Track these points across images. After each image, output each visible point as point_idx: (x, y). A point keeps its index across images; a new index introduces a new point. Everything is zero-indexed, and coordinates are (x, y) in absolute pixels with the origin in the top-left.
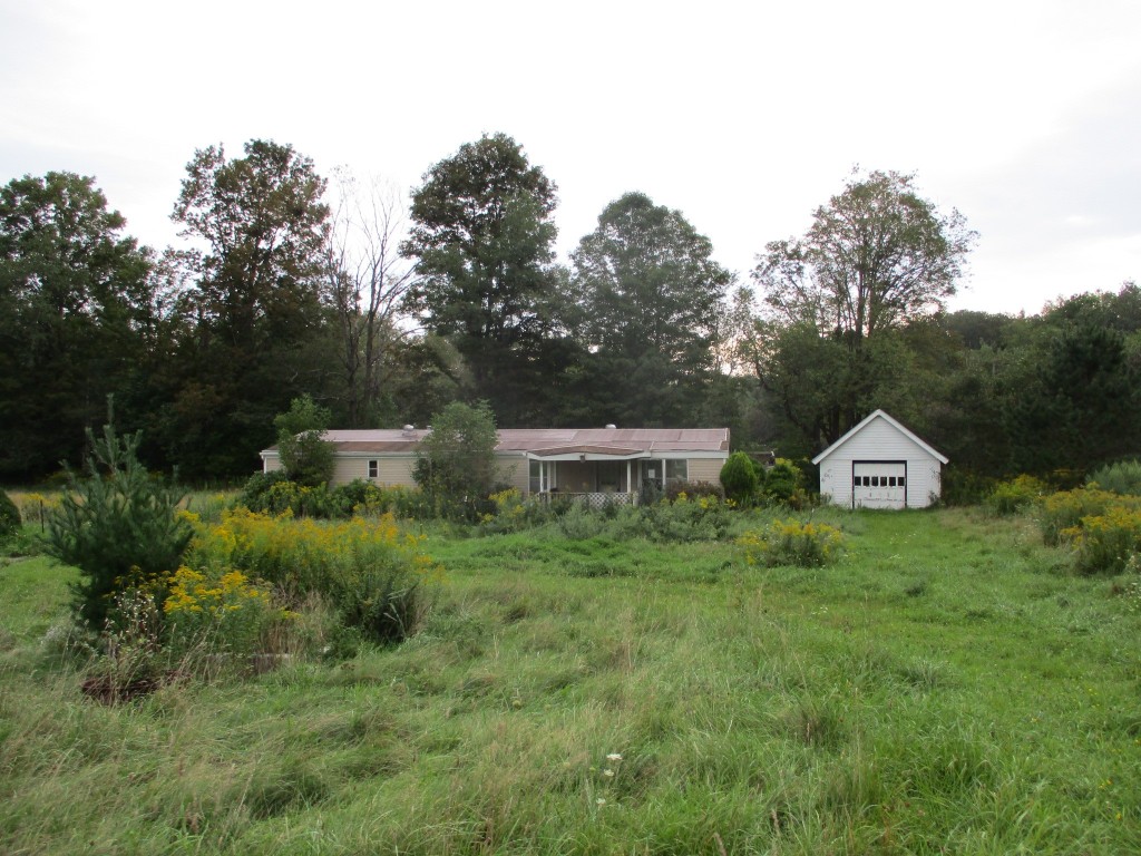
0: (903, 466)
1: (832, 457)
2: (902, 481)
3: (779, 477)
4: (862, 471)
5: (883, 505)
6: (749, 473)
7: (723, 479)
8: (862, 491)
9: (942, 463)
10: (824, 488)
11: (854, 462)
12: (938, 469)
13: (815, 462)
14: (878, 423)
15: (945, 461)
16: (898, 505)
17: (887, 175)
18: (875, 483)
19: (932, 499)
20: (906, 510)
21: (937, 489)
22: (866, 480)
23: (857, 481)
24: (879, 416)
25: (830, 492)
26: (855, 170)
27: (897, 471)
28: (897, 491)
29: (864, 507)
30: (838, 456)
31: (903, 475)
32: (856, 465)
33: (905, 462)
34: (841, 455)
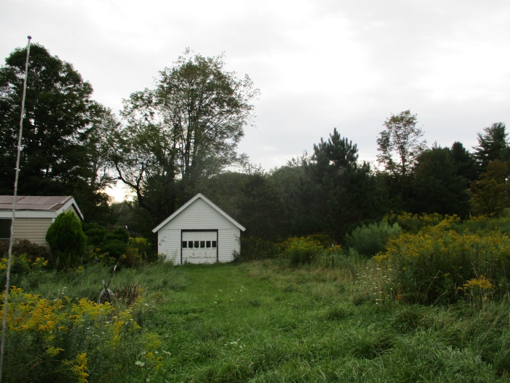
0: (216, 233)
1: (167, 228)
2: (215, 244)
3: (115, 238)
4: (188, 237)
5: (202, 261)
6: (76, 232)
7: (48, 238)
8: (188, 252)
9: (241, 231)
10: (161, 250)
11: (183, 231)
12: (239, 235)
13: (154, 231)
14: (199, 203)
15: (243, 229)
16: (212, 261)
17: (206, 60)
18: (197, 246)
19: (235, 256)
20: (218, 264)
21: (237, 248)
22: (191, 243)
23: (184, 244)
24: (199, 198)
25: (165, 253)
26: (188, 52)
27: (211, 237)
28: (211, 251)
29: (189, 263)
30: (171, 226)
31: (215, 240)
32: (184, 234)
33: (216, 231)
34: (174, 226)
